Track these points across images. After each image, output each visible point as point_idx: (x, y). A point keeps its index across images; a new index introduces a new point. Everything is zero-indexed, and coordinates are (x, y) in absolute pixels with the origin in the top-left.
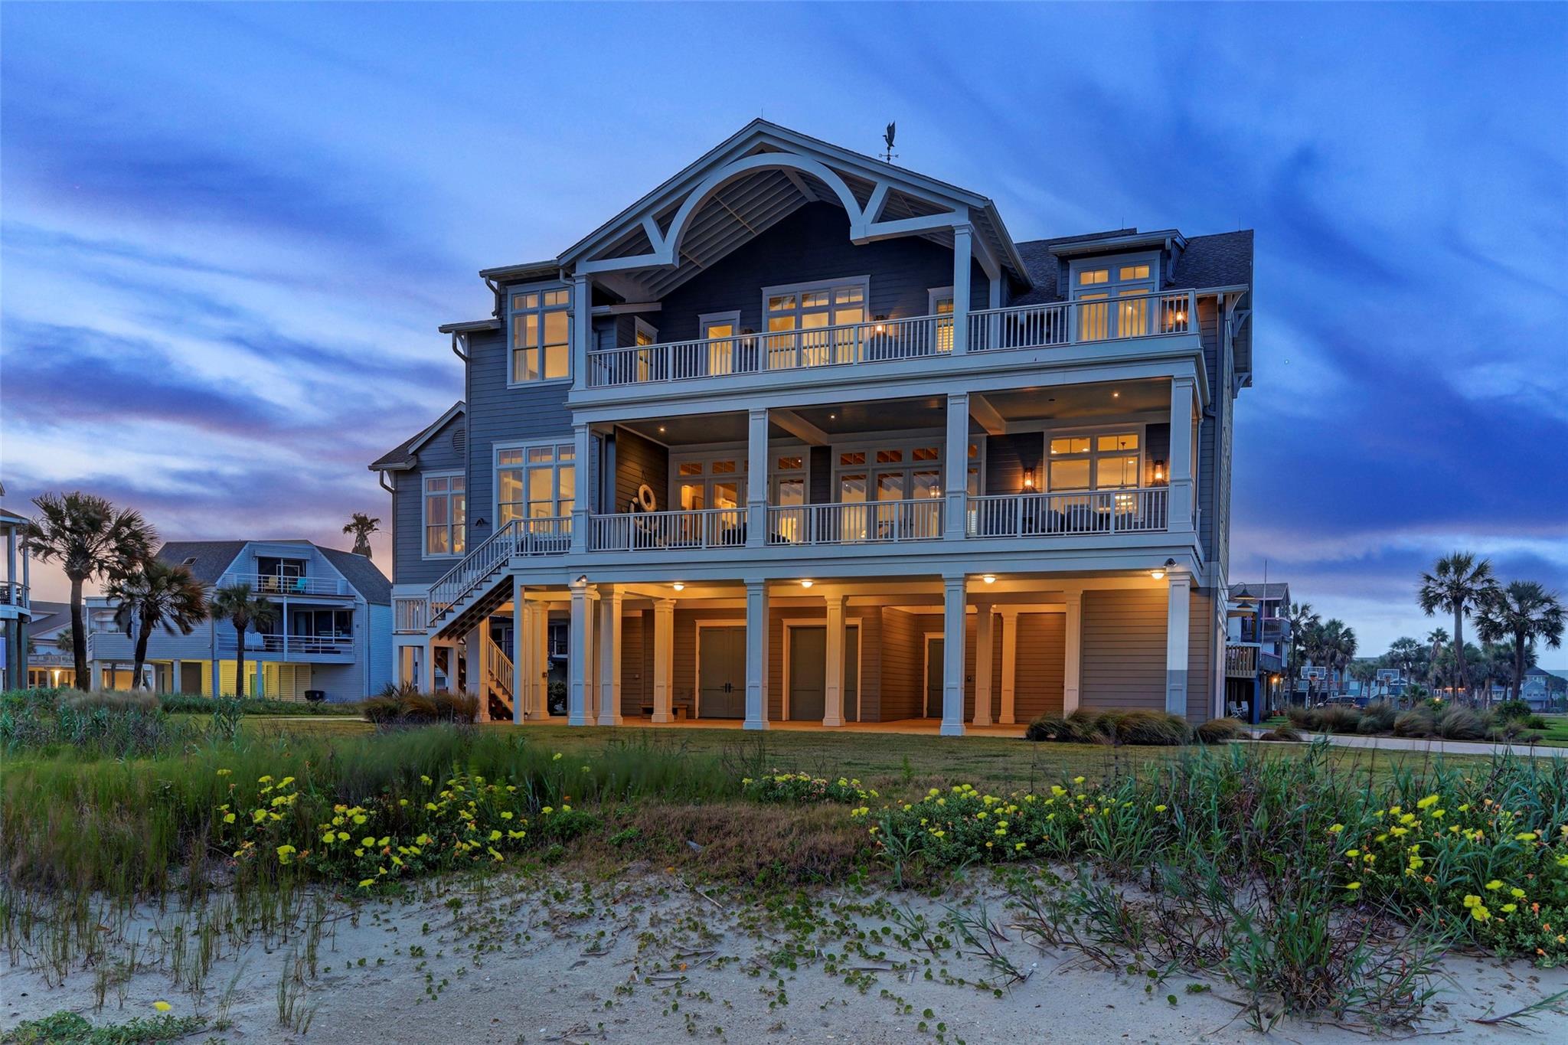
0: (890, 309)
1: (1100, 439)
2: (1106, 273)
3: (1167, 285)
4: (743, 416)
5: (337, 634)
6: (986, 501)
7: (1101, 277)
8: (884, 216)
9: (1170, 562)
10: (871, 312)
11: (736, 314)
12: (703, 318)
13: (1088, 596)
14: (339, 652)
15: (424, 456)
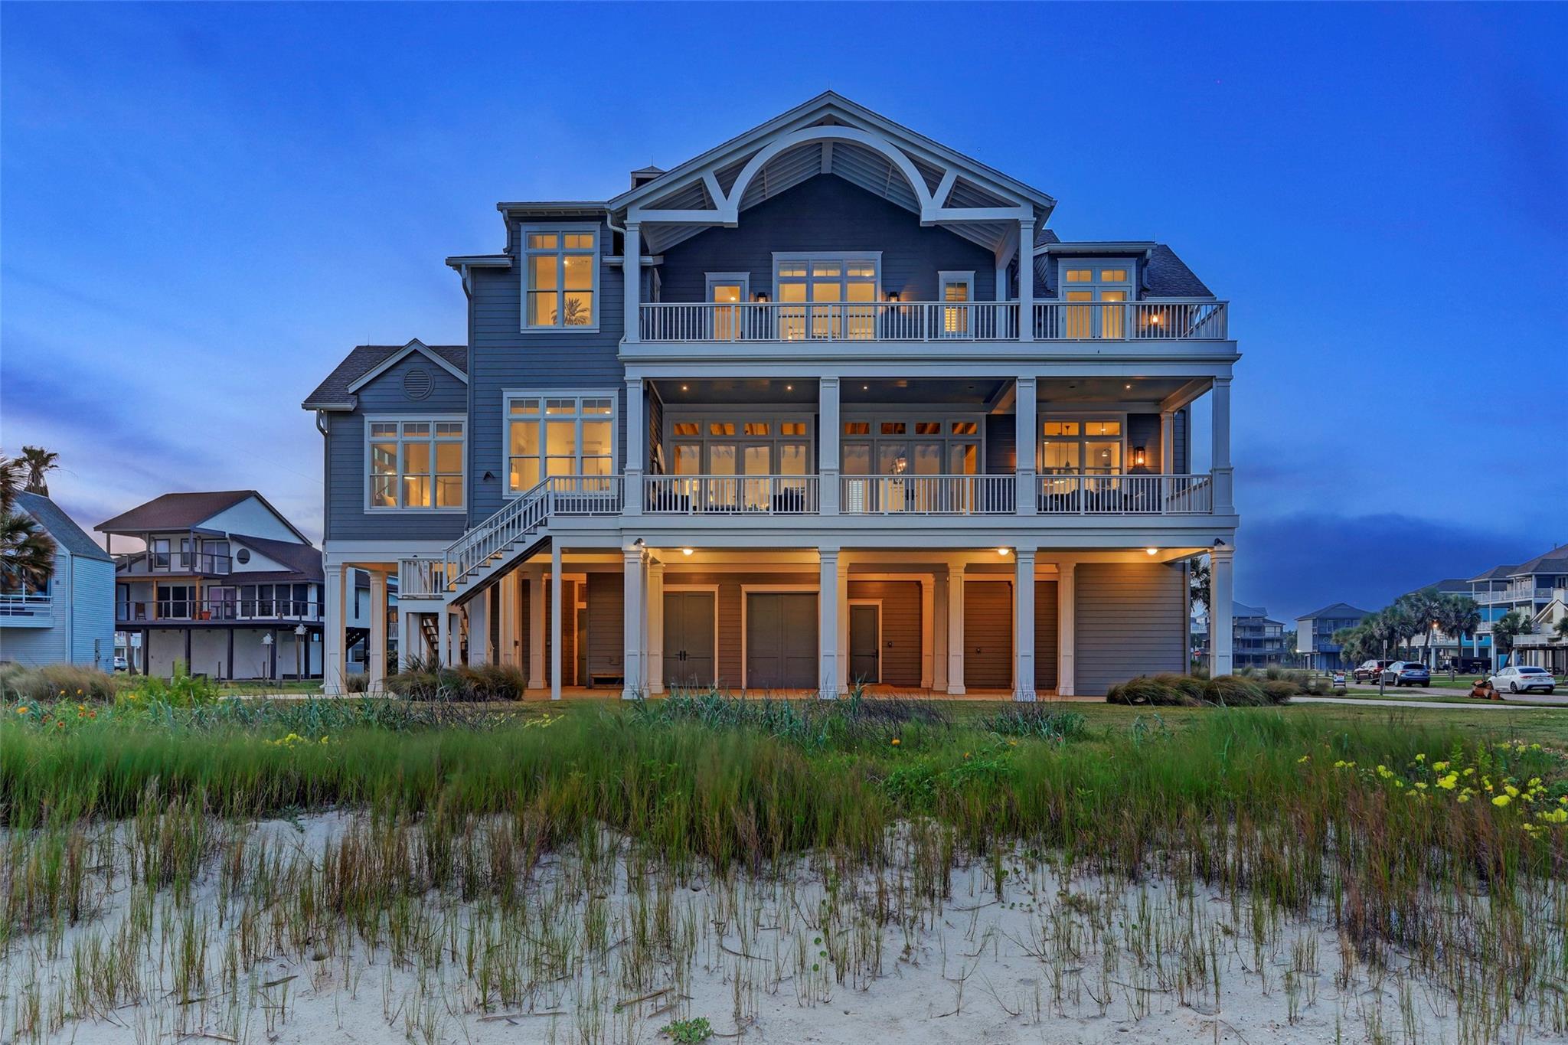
0: (902, 287)
1: (1087, 424)
2: (1089, 273)
3: (1142, 291)
4: (815, 382)
5: (28, 592)
6: (988, 480)
7: (1086, 275)
8: (949, 204)
9: (1218, 542)
10: (883, 287)
11: (745, 276)
12: (710, 276)
13: (1080, 568)
14: (31, 614)
15: (365, 397)
